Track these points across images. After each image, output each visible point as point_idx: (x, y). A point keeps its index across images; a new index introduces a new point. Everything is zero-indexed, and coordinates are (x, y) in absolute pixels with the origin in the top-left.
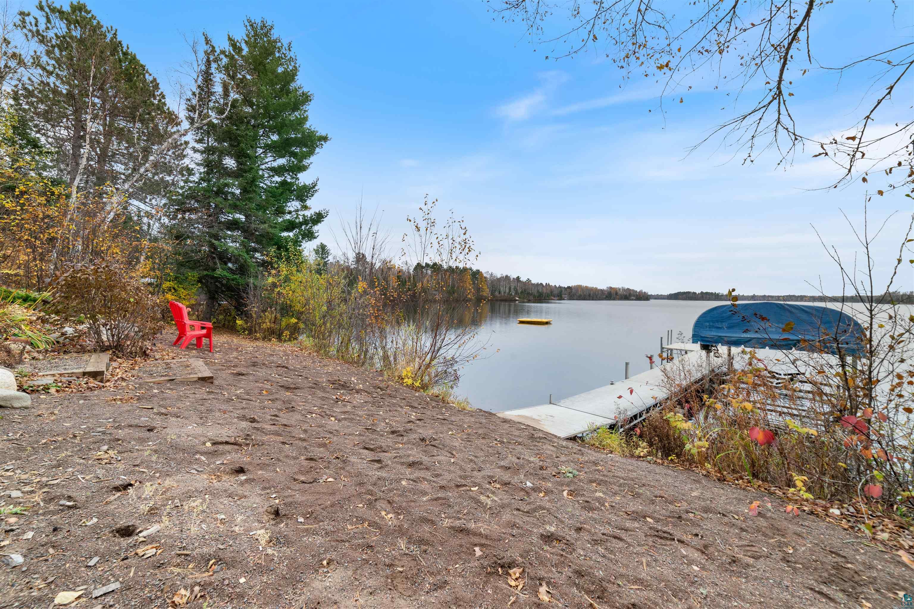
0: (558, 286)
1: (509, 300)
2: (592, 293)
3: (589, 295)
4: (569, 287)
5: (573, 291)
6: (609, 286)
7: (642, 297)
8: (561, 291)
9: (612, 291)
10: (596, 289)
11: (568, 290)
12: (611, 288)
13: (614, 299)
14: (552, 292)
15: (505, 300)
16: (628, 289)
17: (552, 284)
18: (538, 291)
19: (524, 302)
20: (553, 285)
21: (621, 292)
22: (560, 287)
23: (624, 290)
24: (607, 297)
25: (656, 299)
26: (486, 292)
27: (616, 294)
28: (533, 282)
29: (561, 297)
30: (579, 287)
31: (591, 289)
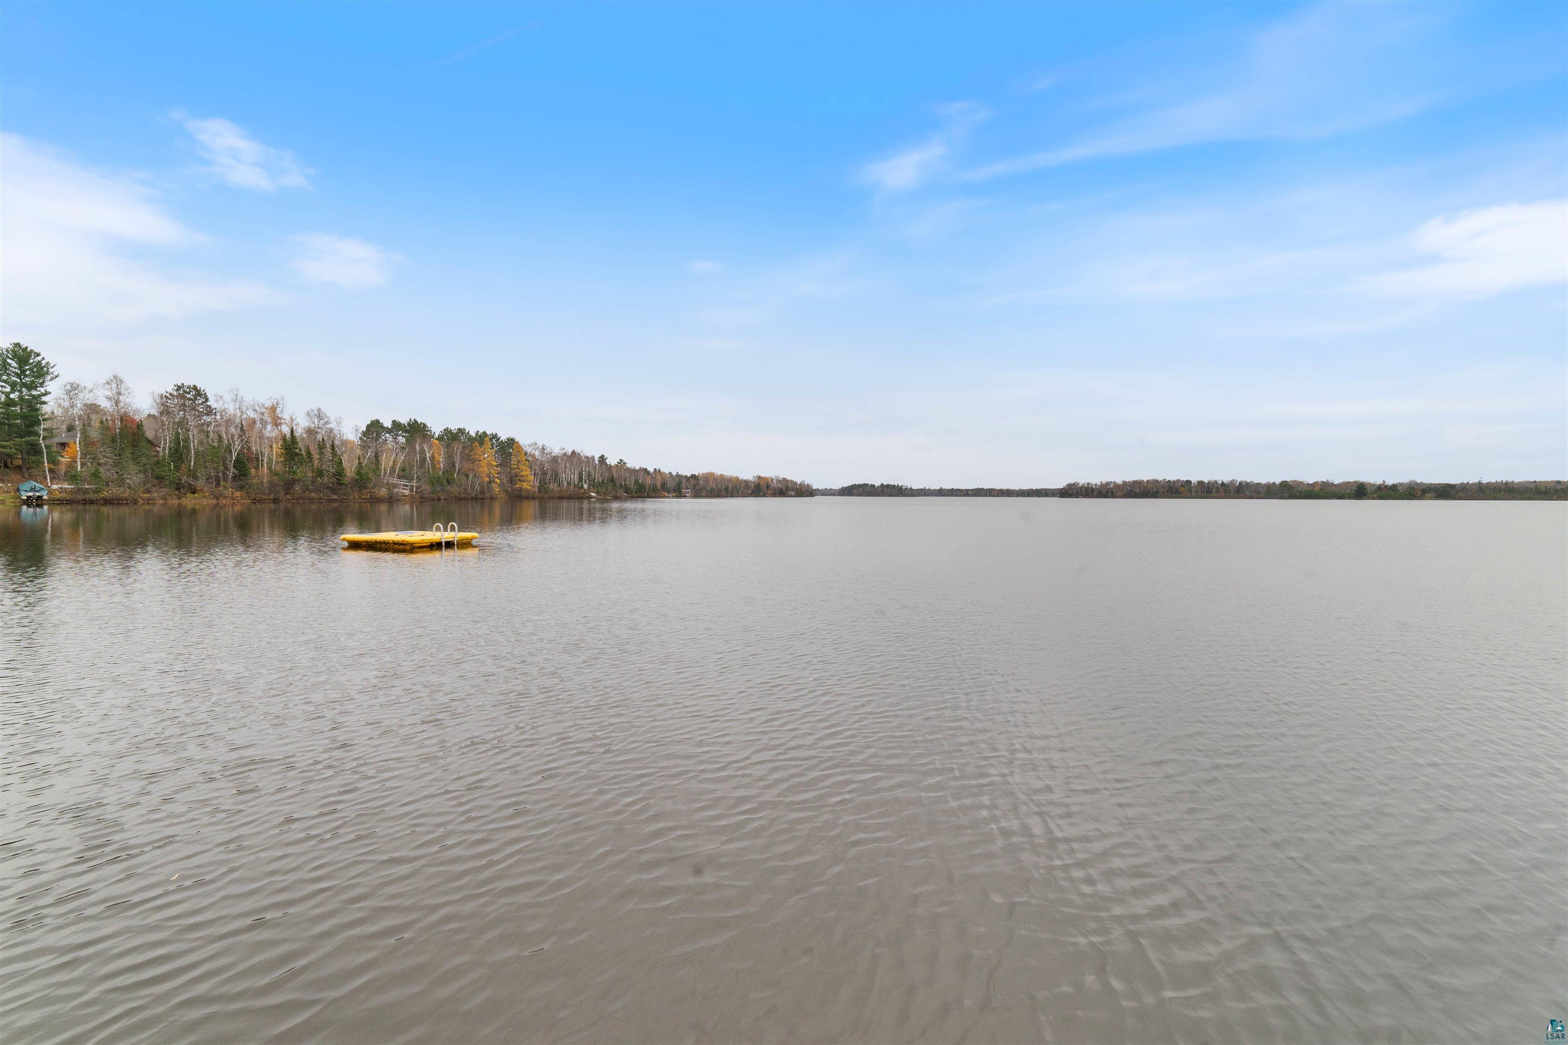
0: (674, 473)
1: (580, 496)
2: (730, 485)
3: (727, 489)
4: (693, 476)
5: (701, 482)
6: (756, 474)
7: (804, 491)
8: (680, 483)
9: (762, 483)
10: (737, 479)
11: (693, 481)
12: (759, 477)
13: (764, 496)
14: (664, 485)
15: (570, 498)
16: (784, 479)
17: (665, 470)
18: (636, 481)
19: (607, 501)
20: (667, 472)
21: (774, 484)
22: (678, 476)
23: (779, 481)
24: (753, 491)
25: (824, 495)
26: (530, 483)
27: (768, 486)
28: (629, 465)
29: (680, 492)
30: (709, 477)
31: (730, 480)
